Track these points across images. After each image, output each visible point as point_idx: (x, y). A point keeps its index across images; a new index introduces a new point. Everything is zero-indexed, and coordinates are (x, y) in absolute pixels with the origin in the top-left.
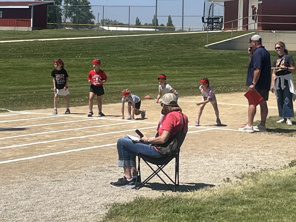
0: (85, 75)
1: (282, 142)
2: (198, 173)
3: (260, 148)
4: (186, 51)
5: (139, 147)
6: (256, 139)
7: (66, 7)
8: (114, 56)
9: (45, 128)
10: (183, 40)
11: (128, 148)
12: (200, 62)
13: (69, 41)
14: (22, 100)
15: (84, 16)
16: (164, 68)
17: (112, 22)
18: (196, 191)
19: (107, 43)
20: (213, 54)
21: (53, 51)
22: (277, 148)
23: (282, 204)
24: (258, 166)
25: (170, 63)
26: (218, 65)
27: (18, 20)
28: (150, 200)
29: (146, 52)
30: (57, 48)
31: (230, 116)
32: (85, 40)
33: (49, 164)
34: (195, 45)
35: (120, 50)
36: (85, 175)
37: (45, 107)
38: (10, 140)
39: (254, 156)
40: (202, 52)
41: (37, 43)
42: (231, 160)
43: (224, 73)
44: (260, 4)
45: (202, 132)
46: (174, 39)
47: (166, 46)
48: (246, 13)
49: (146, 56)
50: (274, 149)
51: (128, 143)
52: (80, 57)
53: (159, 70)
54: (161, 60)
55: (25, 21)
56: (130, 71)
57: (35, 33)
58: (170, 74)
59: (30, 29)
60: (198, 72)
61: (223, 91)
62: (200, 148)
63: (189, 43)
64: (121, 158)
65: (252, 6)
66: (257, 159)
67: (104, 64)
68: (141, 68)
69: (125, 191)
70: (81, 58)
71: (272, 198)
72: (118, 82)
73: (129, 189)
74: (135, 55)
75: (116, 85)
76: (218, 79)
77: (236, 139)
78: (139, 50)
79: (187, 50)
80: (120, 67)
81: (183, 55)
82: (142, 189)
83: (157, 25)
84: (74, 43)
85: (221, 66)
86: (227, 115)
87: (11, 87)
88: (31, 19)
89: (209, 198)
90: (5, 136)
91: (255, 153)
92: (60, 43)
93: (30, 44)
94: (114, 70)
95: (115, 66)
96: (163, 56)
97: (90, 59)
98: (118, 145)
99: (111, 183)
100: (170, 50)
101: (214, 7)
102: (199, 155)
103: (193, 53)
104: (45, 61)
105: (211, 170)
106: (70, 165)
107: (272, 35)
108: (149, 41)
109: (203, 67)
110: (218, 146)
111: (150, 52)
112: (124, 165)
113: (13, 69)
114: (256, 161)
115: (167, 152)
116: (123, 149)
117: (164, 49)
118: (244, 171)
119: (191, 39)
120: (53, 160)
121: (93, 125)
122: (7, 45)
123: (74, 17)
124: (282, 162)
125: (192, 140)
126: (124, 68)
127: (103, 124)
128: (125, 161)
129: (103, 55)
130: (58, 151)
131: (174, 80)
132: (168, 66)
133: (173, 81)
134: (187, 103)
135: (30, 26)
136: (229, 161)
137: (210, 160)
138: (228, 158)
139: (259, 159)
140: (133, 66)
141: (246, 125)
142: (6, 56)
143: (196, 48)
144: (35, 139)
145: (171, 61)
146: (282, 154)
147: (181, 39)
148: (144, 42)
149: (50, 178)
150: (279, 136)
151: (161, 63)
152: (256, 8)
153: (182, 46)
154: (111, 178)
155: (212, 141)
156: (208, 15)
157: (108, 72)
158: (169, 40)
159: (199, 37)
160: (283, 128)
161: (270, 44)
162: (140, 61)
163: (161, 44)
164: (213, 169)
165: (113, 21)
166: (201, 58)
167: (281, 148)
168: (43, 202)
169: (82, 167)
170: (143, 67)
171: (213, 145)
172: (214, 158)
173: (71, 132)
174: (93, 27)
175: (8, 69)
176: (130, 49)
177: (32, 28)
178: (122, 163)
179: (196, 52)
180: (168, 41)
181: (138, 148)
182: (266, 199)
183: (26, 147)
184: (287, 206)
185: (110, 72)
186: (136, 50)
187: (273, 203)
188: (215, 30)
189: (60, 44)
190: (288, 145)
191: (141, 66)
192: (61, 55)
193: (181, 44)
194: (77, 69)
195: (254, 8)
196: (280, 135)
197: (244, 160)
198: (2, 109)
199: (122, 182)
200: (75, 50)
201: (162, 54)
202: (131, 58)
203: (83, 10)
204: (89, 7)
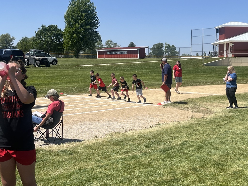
4: (192, 67)
5: (35, 119)
7: (166, 49)
10: (193, 62)
26: (204, 73)
27: (133, 55)
34: (197, 64)
40: (199, 67)
43: (205, 77)
44: (233, 45)
48: (227, 48)
52: (141, 70)
88: (138, 54)
107: (236, 59)
109: (196, 74)
123: (169, 53)
129: (152, 69)
152: (231, 47)
153: (191, 64)
161: (235, 63)
177: (139, 58)
179: (196, 67)
198: (65, 94)
203: (172, 50)
204: (175, 49)
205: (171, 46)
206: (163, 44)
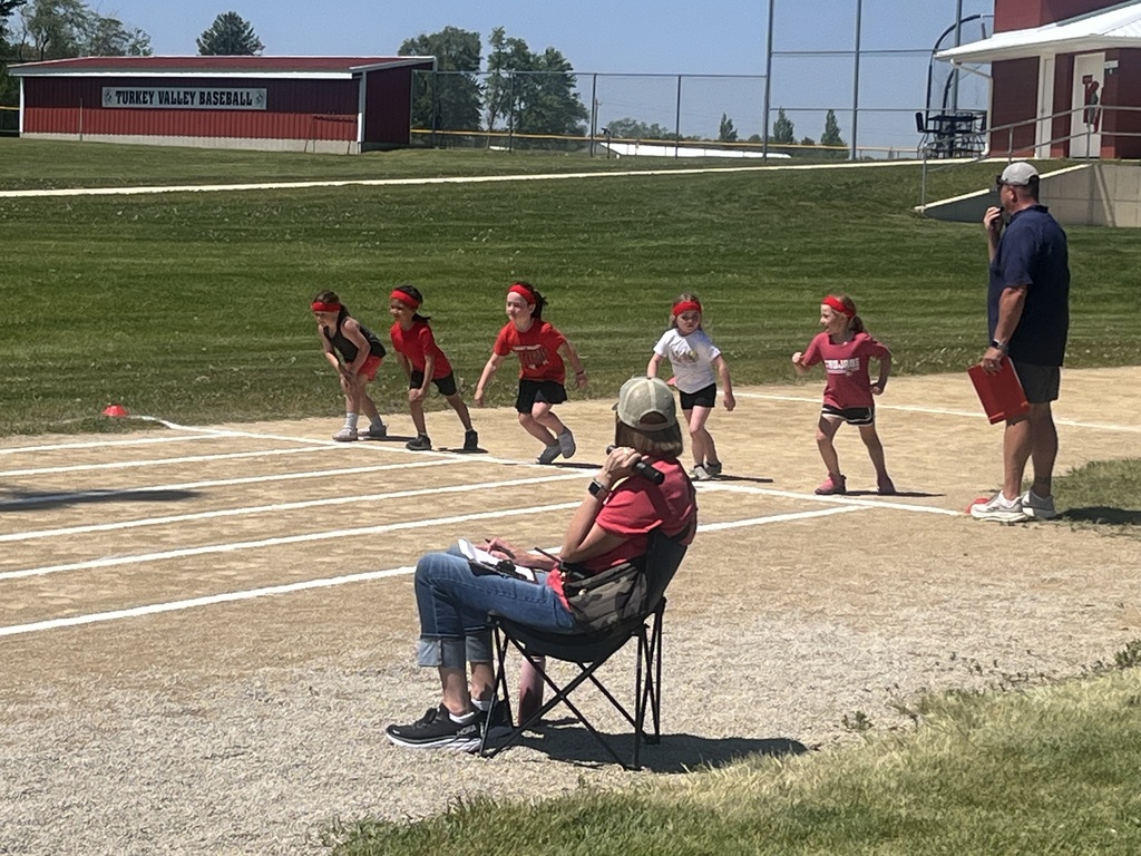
0: (490, 300)
1: (1113, 562)
2: (754, 690)
3: (1023, 589)
4: (847, 226)
5: (497, 592)
6: (1018, 551)
7: (496, 81)
8: (603, 238)
9: (260, 492)
10: (843, 187)
11: (454, 594)
12: (893, 262)
13: (460, 189)
14: (234, 385)
15: (549, 108)
16: (767, 281)
17: (645, 128)
18: (714, 771)
19: (585, 194)
20: (939, 235)
21: (400, 221)
22: (1088, 587)
23: (1043, 842)
24: (995, 662)
25: (789, 265)
26: (952, 275)
27: (316, 118)
28: (510, 812)
29: (713, 226)
30: (417, 210)
31: (949, 458)
32: (515, 186)
33: (193, 641)
34: (879, 206)
35: (625, 219)
36: (310, 688)
37: (301, 413)
38: (105, 538)
39: (992, 620)
40: (902, 230)
41: (353, 193)
42: (901, 634)
43: (971, 302)
44: (1111, 72)
45: (826, 519)
46: (812, 186)
47: (781, 208)
48: (1063, 101)
49: (709, 241)
50: (1077, 593)
51: (456, 576)
52: (487, 241)
53: (747, 288)
54: (758, 253)
55: (338, 120)
56: (646, 289)
57: (367, 160)
58: (784, 302)
59: (355, 148)
60: (880, 298)
61: (949, 365)
62: (797, 581)
63: (860, 198)
64: (428, 633)
65: (1084, 77)
66: (999, 632)
67: (560, 267)
68: (686, 280)
69: (435, 766)
70: (488, 245)
71: (1013, 810)
72: (600, 328)
73: (458, 754)
74: (674, 236)
75: (588, 336)
76: (948, 322)
77: (947, 547)
78: (689, 220)
79: (851, 221)
80: (612, 278)
81: (837, 238)
82: (509, 754)
83: (791, 140)
84: (475, 195)
85: (962, 278)
86: (940, 452)
87: (224, 341)
88: (357, 115)
89: (755, 803)
90: (97, 520)
91: (998, 605)
92: (431, 194)
93: (331, 196)
94: (591, 288)
95: (598, 273)
96: (769, 242)
97: (519, 249)
98: (421, 583)
99: (390, 730)
100: (793, 220)
101: (960, 82)
102: (782, 613)
103: (872, 231)
104: (363, 254)
105: (811, 675)
106: (272, 646)
108: (726, 192)
109: (901, 280)
110: (866, 575)
111: (723, 227)
112: (439, 660)
113: (246, 276)
114: (993, 642)
115: (606, 621)
116: (436, 596)
117: (776, 219)
118: (936, 684)
119: (870, 186)
120: (220, 621)
121: (442, 482)
122: (254, 197)
123: (519, 114)
124: (1096, 645)
125: (778, 548)
126: (627, 281)
127: (476, 481)
128: (445, 645)
129: (566, 236)
130: (259, 584)
131: (793, 323)
132: (783, 275)
133: (788, 327)
134: (809, 406)
135: (355, 139)
136: (892, 640)
137: (819, 631)
138: (890, 628)
139: (1008, 633)
140: (660, 274)
141: (999, 492)
142: (238, 233)
143: (885, 214)
144: (203, 532)
145: (791, 259)
146: (1102, 614)
147: (835, 186)
148: (710, 194)
149: (169, 700)
150: (1108, 540)
151: (758, 265)
152: (1096, 84)
153: (835, 206)
154: (404, 706)
155: (854, 553)
156: (941, 108)
157: (569, 294)
158: (795, 188)
159: (895, 178)
160: (1130, 509)
161: (1140, 207)
162: (686, 256)
163: (764, 201)
164: (819, 671)
165: (649, 126)
166: (897, 251)
167: (1103, 588)
168: (86, 808)
169: (316, 653)
170: (693, 278)
171: (848, 571)
172: (835, 625)
173: (343, 509)
174: (581, 145)
175: (228, 278)
176: (659, 216)
177: (362, 143)
178: (434, 649)
179: (882, 230)
180: (789, 191)
181: (492, 595)
182: (984, 813)
183: (148, 568)
184: (1063, 847)
185: (579, 292)
186: (678, 221)
187: (1009, 833)
188: (961, 157)
189: (429, 197)
190: (1133, 577)
191: (686, 274)
192: (424, 233)
193: (834, 202)
194: (467, 282)
195: (1090, 85)
196: (1112, 536)
197: (949, 634)
198: (144, 418)
199: (433, 728)
200: (473, 218)
201: (767, 234)
202: (657, 247)
203: (547, 91)
204: (566, 81)
205: (541, 52)
206: (476, 36)
